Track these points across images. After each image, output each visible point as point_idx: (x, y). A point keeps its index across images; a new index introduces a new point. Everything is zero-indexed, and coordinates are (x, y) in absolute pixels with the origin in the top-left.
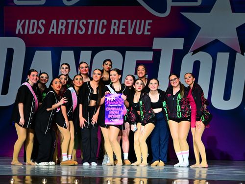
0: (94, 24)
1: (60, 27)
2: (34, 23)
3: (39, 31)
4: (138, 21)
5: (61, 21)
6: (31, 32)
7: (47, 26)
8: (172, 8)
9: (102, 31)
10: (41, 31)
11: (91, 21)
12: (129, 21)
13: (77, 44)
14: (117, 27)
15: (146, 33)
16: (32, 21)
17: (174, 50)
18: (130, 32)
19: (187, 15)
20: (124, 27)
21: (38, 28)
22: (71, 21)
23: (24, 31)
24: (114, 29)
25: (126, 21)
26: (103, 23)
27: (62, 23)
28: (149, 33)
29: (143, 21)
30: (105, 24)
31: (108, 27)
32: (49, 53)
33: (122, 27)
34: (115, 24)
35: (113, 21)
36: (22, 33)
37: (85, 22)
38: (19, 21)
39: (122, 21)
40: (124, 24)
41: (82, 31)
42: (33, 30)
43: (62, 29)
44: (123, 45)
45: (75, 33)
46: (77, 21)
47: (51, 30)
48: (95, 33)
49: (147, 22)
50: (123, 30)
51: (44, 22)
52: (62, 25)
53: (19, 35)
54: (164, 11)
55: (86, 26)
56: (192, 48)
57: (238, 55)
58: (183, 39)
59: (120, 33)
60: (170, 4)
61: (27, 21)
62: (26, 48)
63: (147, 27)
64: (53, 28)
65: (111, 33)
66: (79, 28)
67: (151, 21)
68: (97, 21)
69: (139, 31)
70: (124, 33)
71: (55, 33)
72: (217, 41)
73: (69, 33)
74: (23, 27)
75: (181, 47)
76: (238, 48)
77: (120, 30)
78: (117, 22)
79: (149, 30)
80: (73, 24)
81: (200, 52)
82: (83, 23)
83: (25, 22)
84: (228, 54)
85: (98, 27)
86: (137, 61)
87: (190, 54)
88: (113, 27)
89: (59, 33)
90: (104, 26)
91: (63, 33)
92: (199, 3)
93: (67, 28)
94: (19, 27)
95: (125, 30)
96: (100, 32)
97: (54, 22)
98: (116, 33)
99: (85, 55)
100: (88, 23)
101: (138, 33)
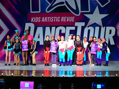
0: (56, 18)
1: (45, 19)
2: (37, 18)
3: (38, 21)
4: (70, 17)
5: (45, 18)
6: (36, 21)
7: (41, 19)
8: (81, 13)
9: (59, 20)
10: (39, 21)
11: (55, 18)
12: (67, 17)
13: (51, 25)
14: (63, 19)
15: (73, 21)
16: (36, 18)
17: (82, 26)
18: (68, 21)
19: (86, 15)
20: (66, 19)
21: (38, 20)
22: (48, 18)
23: (34, 21)
24: (62, 20)
25: (66, 17)
26: (59, 18)
27: (46, 18)
28: (74, 21)
29: (72, 17)
30: (60, 18)
31: (60, 19)
32: (42, 28)
33: (65, 19)
34: (63, 18)
35: (62, 17)
36: (33, 22)
37: (53, 18)
38: (32, 18)
39: (65, 17)
40: (66, 18)
41: (52, 20)
42: (37, 21)
43: (46, 20)
44: (65, 25)
45: (50, 21)
46: (50, 17)
47: (42, 21)
48: (56, 21)
49: (73, 17)
50: (65, 20)
51: (40, 18)
52: (46, 19)
53: (32, 22)
54: (78, 14)
55: (54, 19)
56: (88, 25)
57: (102, 28)
58: (85, 23)
59: (65, 21)
60: (80, 11)
61: (35, 18)
62: (35, 26)
63: (73, 19)
64: (43, 20)
65: (62, 21)
66: (51, 20)
67: (74, 17)
68: (57, 17)
69: (70, 20)
70: (66, 21)
71: (44, 21)
72: (95, 23)
73: (48, 21)
74: (34, 20)
75: (84, 25)
76: (102, 25)
77: (64, 20)
78: (63, 17)
79: (73, 20)
80: (49, 18)
81: (90, 27)
82: (52, 18)
83: (34, 18)
84: (99, 27)
85: (57, 19)
86: (70, 30)
87: (87, 27)
88: (62, 19)
89: (45, 21)
90: (59, 19)
91: (46, 21)
92: (89, 11)
93: (47, 20)
94: (32, 20)
95: (66, 20)
96: (58, 21)
97: (43, 18)
98: (63, 21)
99: (53, 28)
100: (54, 18)
101: (70, 21)
